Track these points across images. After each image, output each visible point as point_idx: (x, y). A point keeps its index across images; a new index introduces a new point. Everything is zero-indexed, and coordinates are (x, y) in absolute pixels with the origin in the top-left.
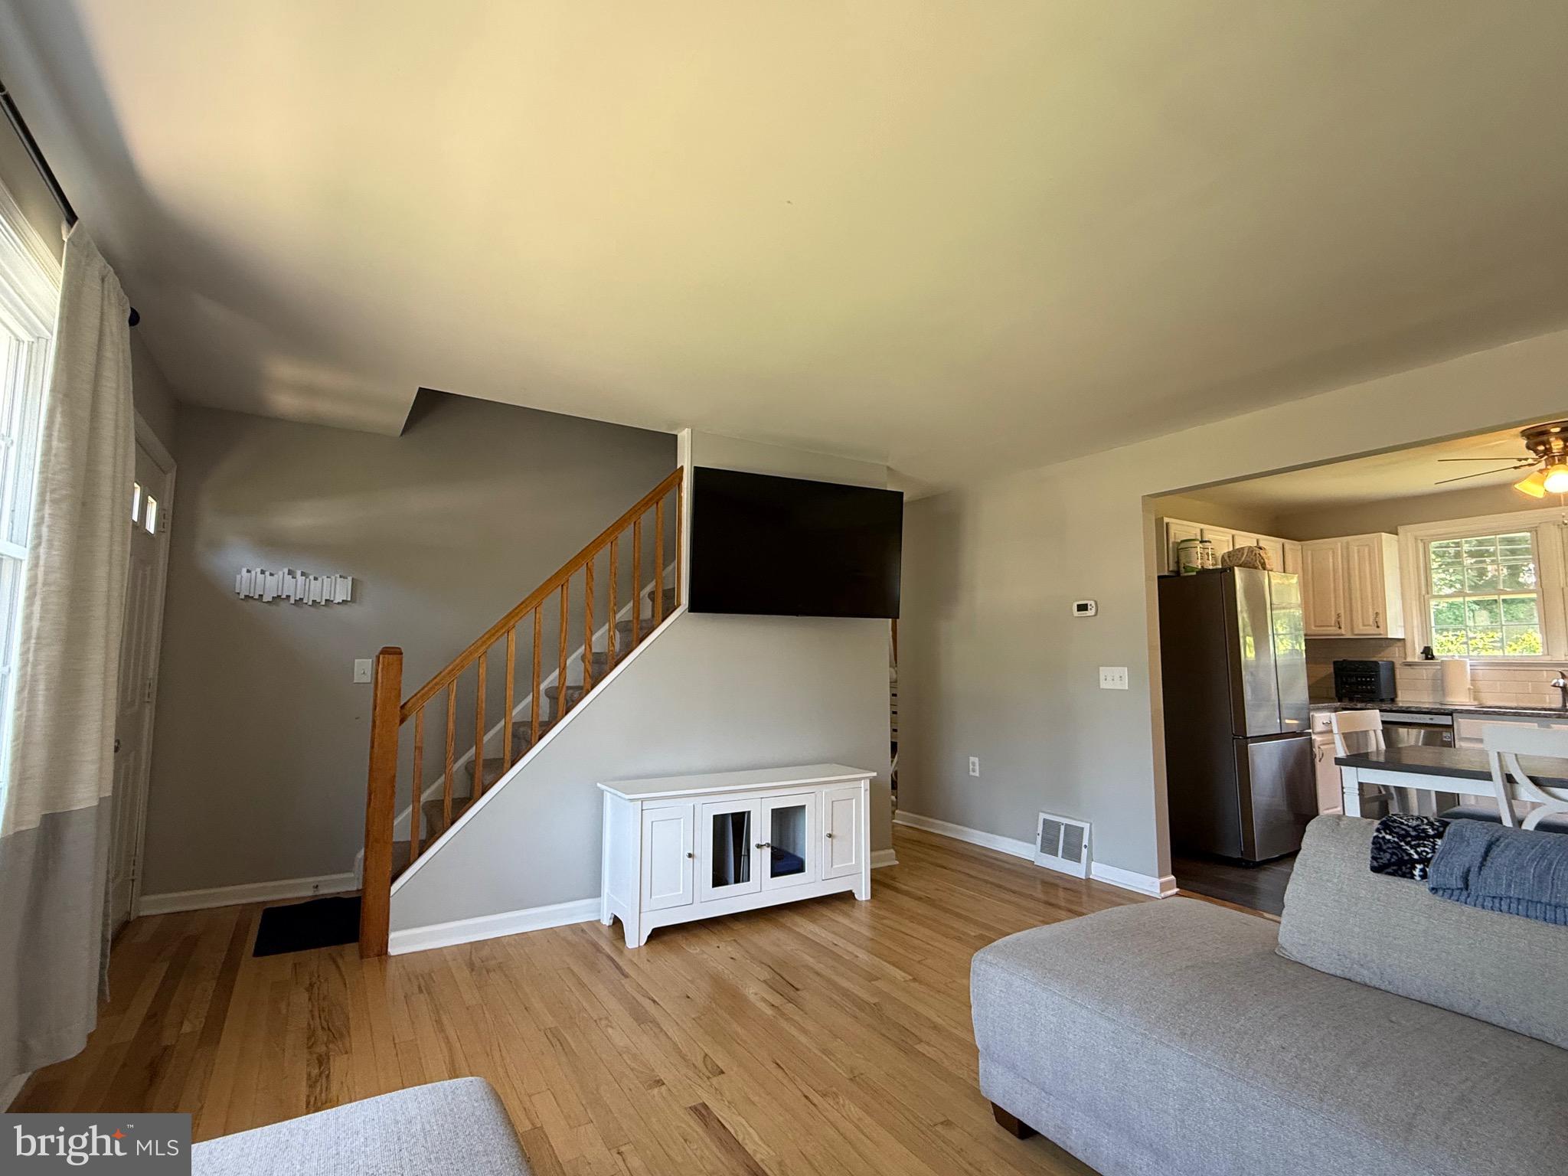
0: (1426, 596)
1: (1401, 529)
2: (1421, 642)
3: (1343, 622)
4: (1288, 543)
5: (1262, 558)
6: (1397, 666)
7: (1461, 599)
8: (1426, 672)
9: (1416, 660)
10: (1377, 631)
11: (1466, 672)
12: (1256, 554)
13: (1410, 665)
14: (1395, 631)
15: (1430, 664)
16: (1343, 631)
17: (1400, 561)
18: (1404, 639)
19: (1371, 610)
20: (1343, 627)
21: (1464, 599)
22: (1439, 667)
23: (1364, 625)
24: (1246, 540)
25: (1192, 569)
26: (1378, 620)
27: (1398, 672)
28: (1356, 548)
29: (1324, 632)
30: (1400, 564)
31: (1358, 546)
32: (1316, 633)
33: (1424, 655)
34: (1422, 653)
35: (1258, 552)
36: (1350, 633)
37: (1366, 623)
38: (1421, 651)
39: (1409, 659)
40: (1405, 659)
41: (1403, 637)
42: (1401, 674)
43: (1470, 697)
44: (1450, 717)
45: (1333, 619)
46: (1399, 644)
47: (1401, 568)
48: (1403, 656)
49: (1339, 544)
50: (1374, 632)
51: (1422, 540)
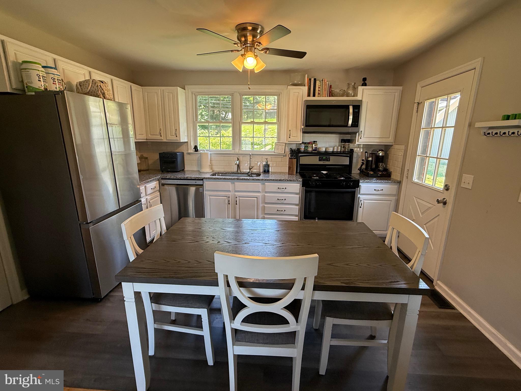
0: (196, 122)
1: (186, 87)
2: (194, 144)
3: (162, 133)
4: (134, 86)
5: (102, 89)
6: (185, 154)
7: (207, 124)
8: (196, 156)
9: (192, 152)
10: (175, 138)
11: (209, 158)
12: (98, 86)
13: (190, 154)
14: (183, 139)
15: (196, 154)
16: (162, 138)
17: (186, 103)
18: (187, 142)
19: (173, 127)
20: (162, 135)
21: (209, 124)
22: (200, 155)
23: (171, 135)
24: (98, 76)
25: (33, 89)
26: (177, 134)
27: (185, 156)
28: (167, 94)
29: (155, 138)
30: (186, 105)
31: (168, 93)
32: (152, 138)
33: (195, 149)
34: (194, 149)
35: (99, 85)
36: (165, 139)
37: (172, 134)
38: (194, 148)
39: (189, 151)
40: (188, 151)
41: (187, 141)
42: (186, 157)
43: (209, 168)
44: (202, 181)
45: (158, 132)
46: (186, 144)
47: (186, 107)
48: (187, 149)
49: (160, 91)
50: (175, 139)
51: (194, 94)
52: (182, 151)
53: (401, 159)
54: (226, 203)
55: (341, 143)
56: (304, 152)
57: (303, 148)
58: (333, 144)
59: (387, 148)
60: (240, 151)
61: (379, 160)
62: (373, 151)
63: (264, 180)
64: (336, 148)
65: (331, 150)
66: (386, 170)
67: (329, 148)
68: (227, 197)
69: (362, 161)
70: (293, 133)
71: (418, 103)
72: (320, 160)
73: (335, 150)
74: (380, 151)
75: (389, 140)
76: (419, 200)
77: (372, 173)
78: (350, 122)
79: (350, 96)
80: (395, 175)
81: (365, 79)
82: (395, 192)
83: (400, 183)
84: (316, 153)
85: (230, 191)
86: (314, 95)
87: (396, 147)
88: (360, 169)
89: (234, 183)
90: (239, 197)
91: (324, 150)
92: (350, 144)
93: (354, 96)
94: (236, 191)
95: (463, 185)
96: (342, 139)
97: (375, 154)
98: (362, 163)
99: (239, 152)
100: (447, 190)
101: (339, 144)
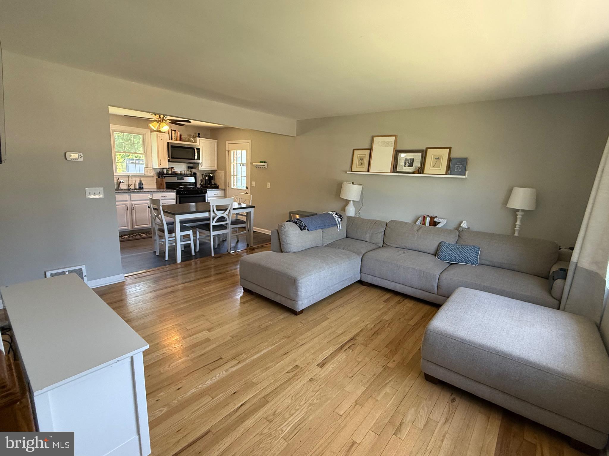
53: (223, 178)
54: (125, 209)
55: (188, 169)
56: (166, 174)
57: (166, 171)
58: (183, 169)
59: (213, 172)
61: (211, 179)
62: (206, 173)
63: (152, 192)
64: (186, 172)
65: (183, 173)
66: (215, 184)
67: (183, 172)
68: (125, 205)
69: (200, 180)
70: (163, 162)
71: (228, 151)
72: (178, 179)
73: (186, 173)
74: (211, 173)
75: (215, 168)
76: (236, 196)
77: (209, 186)
78: (196, 157)
79: (192, 141)
80: (222, 186)
81: (199, 134)
82: (223, 195)
83: (225, 190)
84: (175, 174)
85: (127, 201)
86: (172, 140)
87: (219, 171)
88: (201, 184)
89: (130, 195)
90: (135, 204)
91: (179, 173)
92: (194, 170)
93: (194, 142)
94: (131, 201)
95: (252, 186)
96: (188, 166)
97: (208, 175)
98: (201, 181)
100: (247, 189)
101: (187, 170)
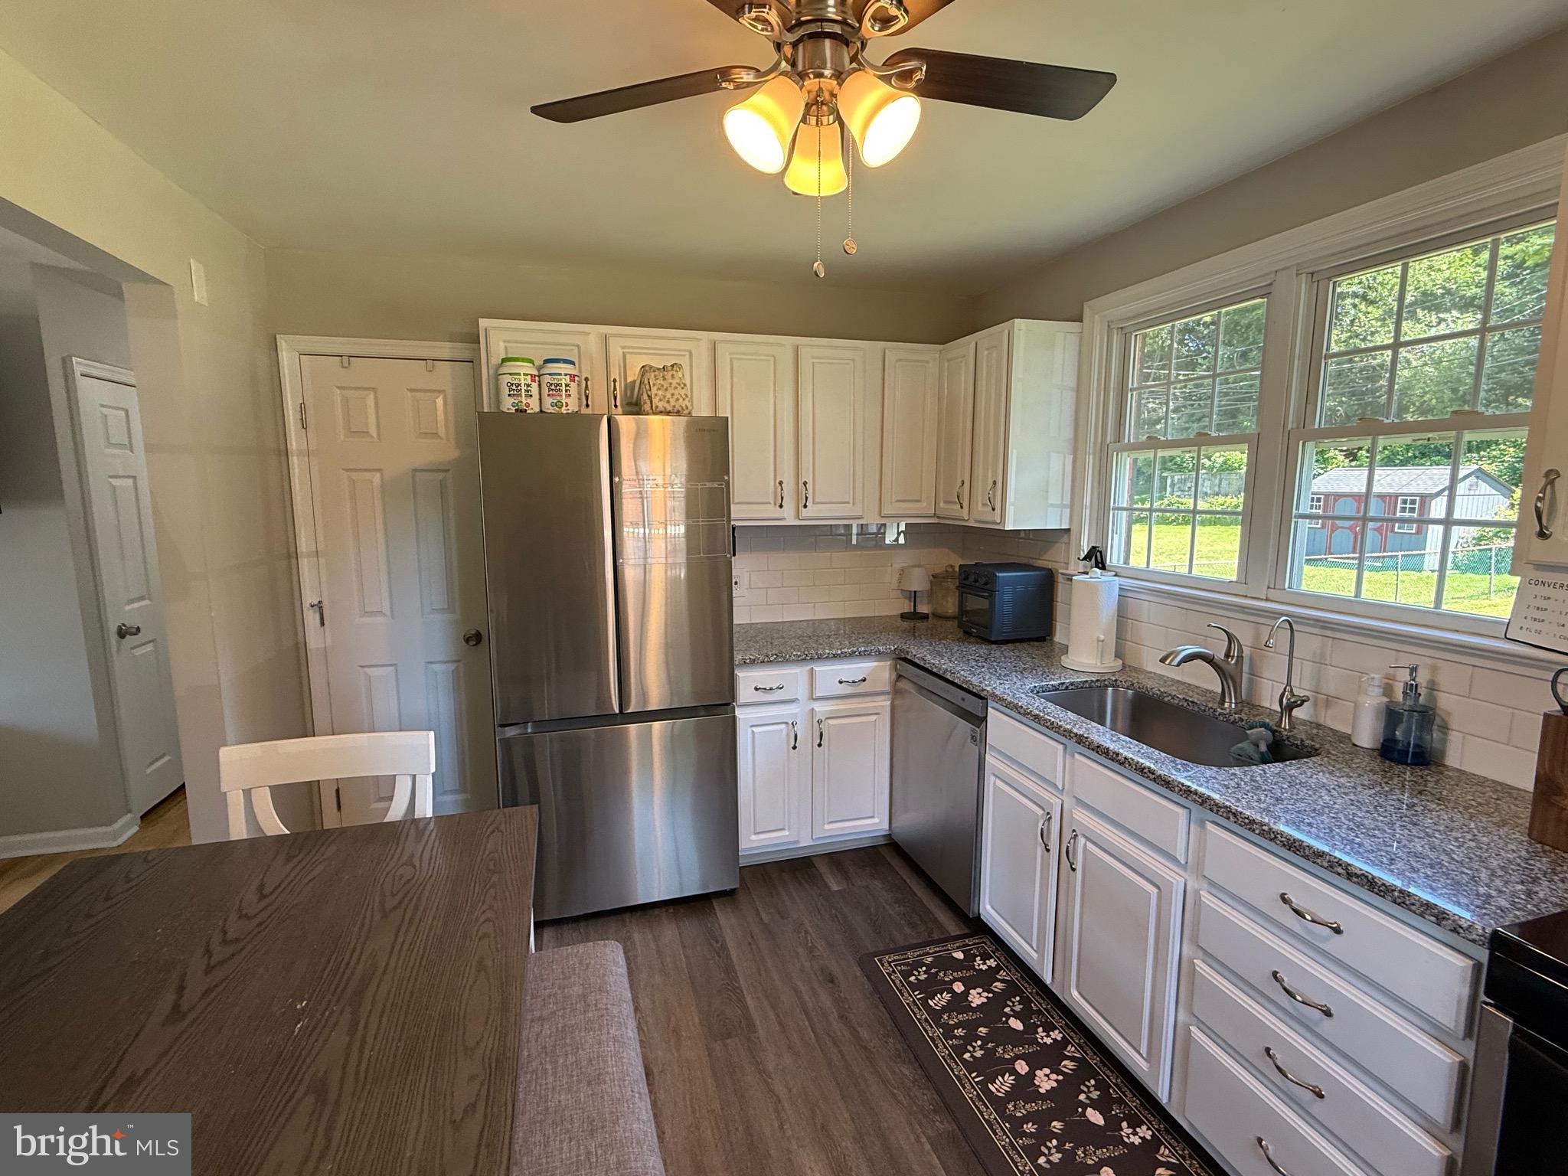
1: (1087, 308)
2: (1091, 539)
3: (965, 496)
4: (901, 350)
6: (1057, 579)
9: (1077, 572)
10: (991, 516)
13: (1070, 580)
16: (965, 513)
18: (1069, 530)
19: (990, 476)
20: (965, 506)
23: (982, 505)
26: (993, 499)
27: (1057, 588)
28: (985, 353)
29: (953, 514)
31: (987, 349)
36: (971, 518)
37: (984, 501)
39: (1071, 570)
40: (1068, 568)
41: (1065, 526)
45: (957, 491)
46: (1066, 538)
48: (1066, 560)
49: (971, 347)
51: (1119, 329)
52: (1050, 565)
60: (1272, 594)
63: (1195, 801)
99: (1267, 600)
